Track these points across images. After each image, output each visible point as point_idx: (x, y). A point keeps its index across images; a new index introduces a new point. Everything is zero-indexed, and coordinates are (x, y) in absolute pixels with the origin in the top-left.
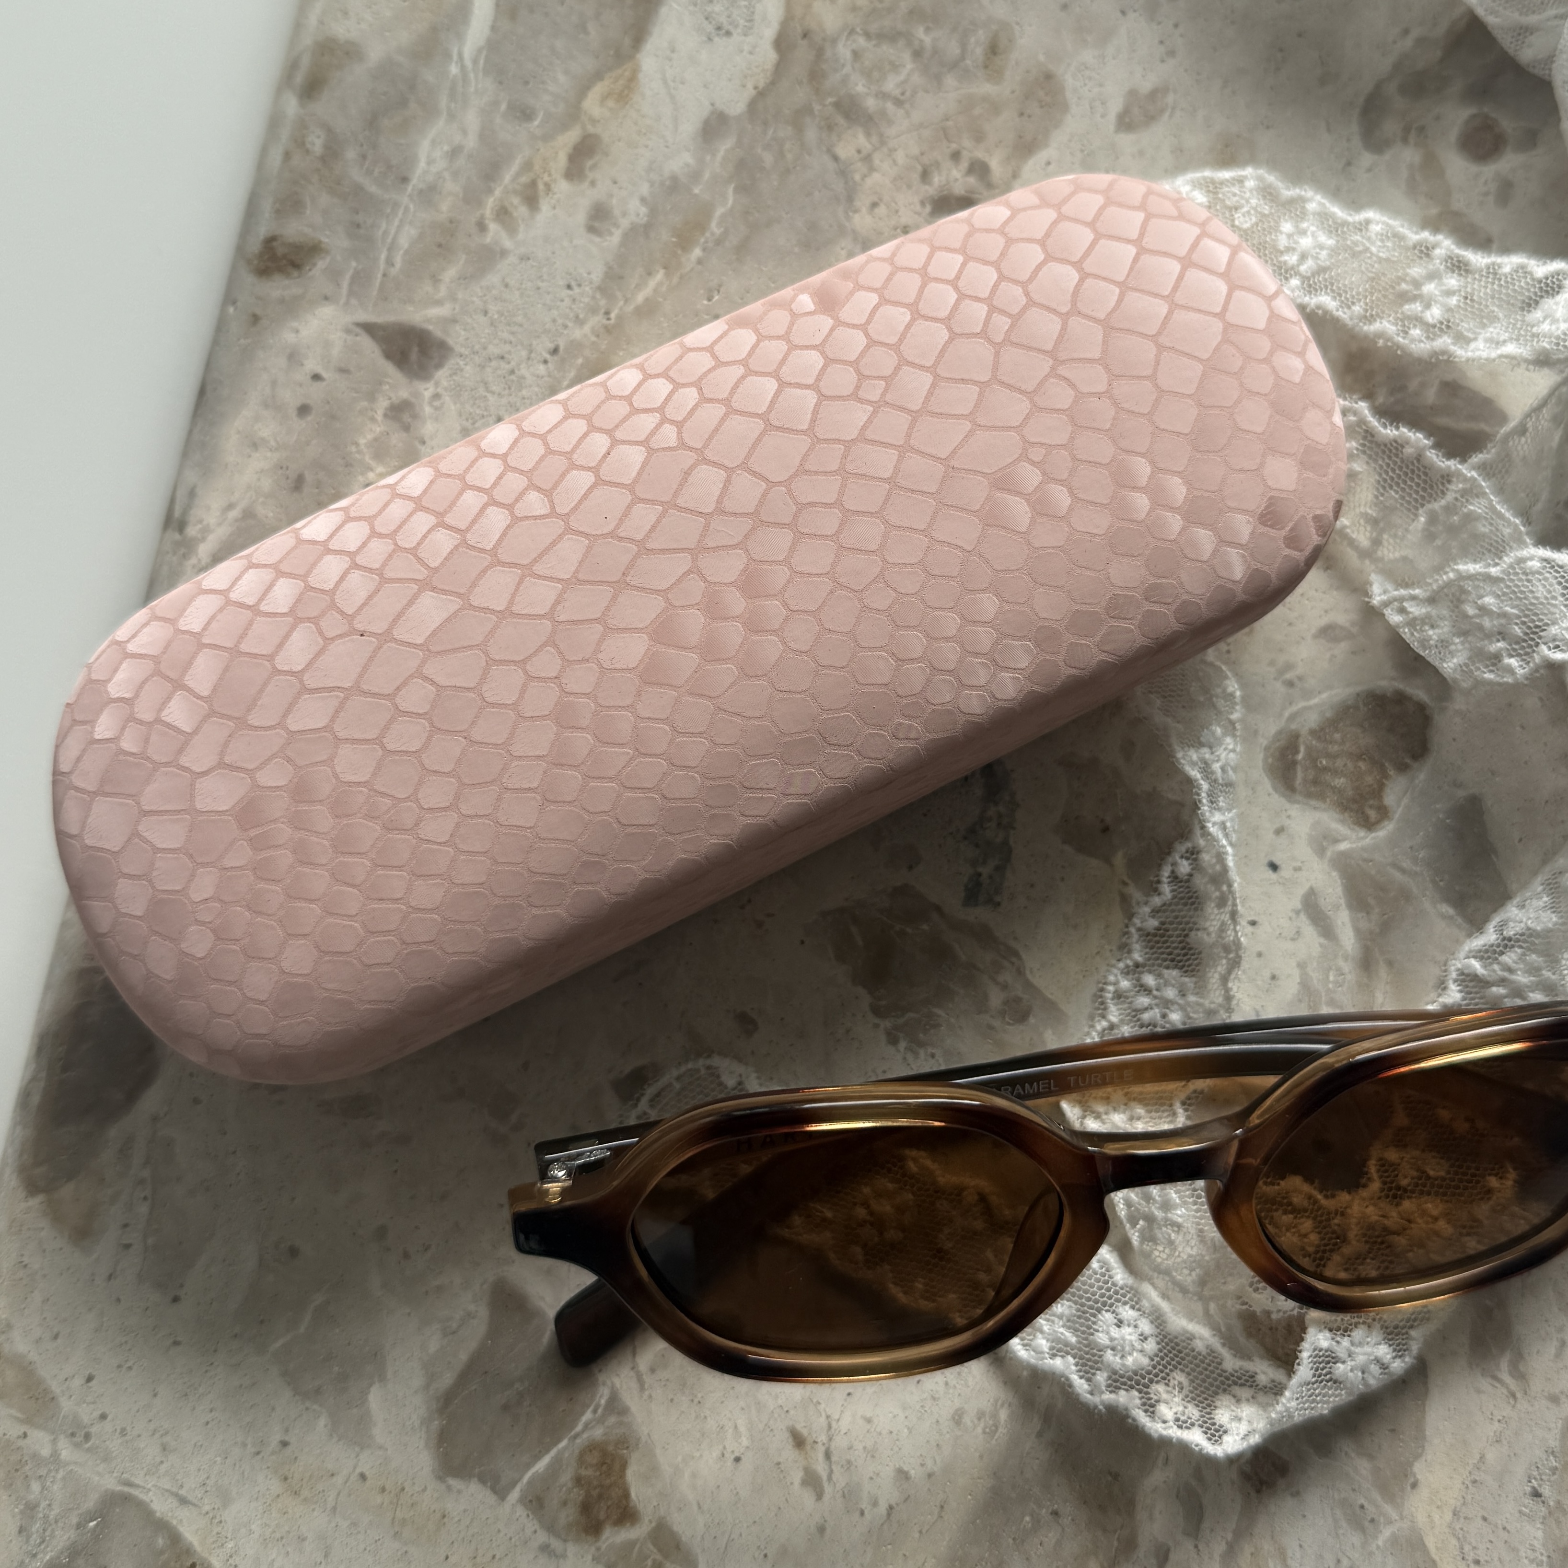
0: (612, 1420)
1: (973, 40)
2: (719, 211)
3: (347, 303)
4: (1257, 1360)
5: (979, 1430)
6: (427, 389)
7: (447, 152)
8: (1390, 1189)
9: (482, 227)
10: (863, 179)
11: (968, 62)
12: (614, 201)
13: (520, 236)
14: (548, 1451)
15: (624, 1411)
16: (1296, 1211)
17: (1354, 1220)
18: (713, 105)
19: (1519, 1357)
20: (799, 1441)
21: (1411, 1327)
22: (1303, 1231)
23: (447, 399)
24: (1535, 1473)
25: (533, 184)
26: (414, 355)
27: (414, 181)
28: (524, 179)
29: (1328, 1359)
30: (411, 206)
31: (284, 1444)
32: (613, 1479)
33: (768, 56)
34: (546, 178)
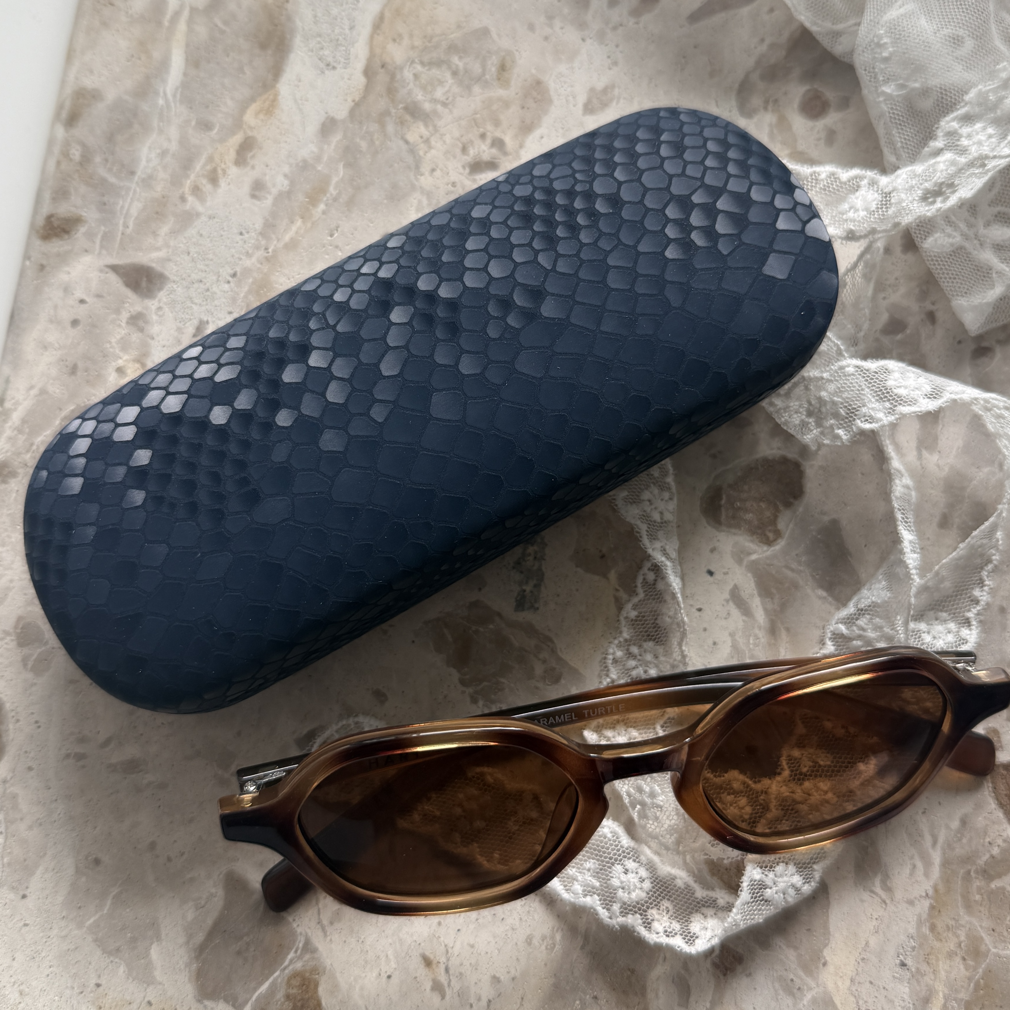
0: (307, 957)
1: (489, 63)
2: (335, 180)
3: (100, 254)
4: (718, 890)
5: (543, 947)
6: (152, 304)
7: (159, 154)
8: (796, 775)
9: (183, 199)
10: (425, 155)
11: (487, 77)
12: (267, 178)
13: (208, 204)
14: (267, 979)
15: (314, 950)
16: (736, 793)
17: (773, 796)
18: (326, 113)
19: (886, 877)
20: (428, 962)
21: (814, 863)
22: (741, 805)
23: (166, 309)
24: (902, 951)
25: (215, 170)
26: (144, 284)
27: (139, 173)
28: (209, 167)
29: (762, 886)
30: (138, 189)
31: (98, 985)
32: (310, 994)
33: (360, 80)
34: (223, 166)
